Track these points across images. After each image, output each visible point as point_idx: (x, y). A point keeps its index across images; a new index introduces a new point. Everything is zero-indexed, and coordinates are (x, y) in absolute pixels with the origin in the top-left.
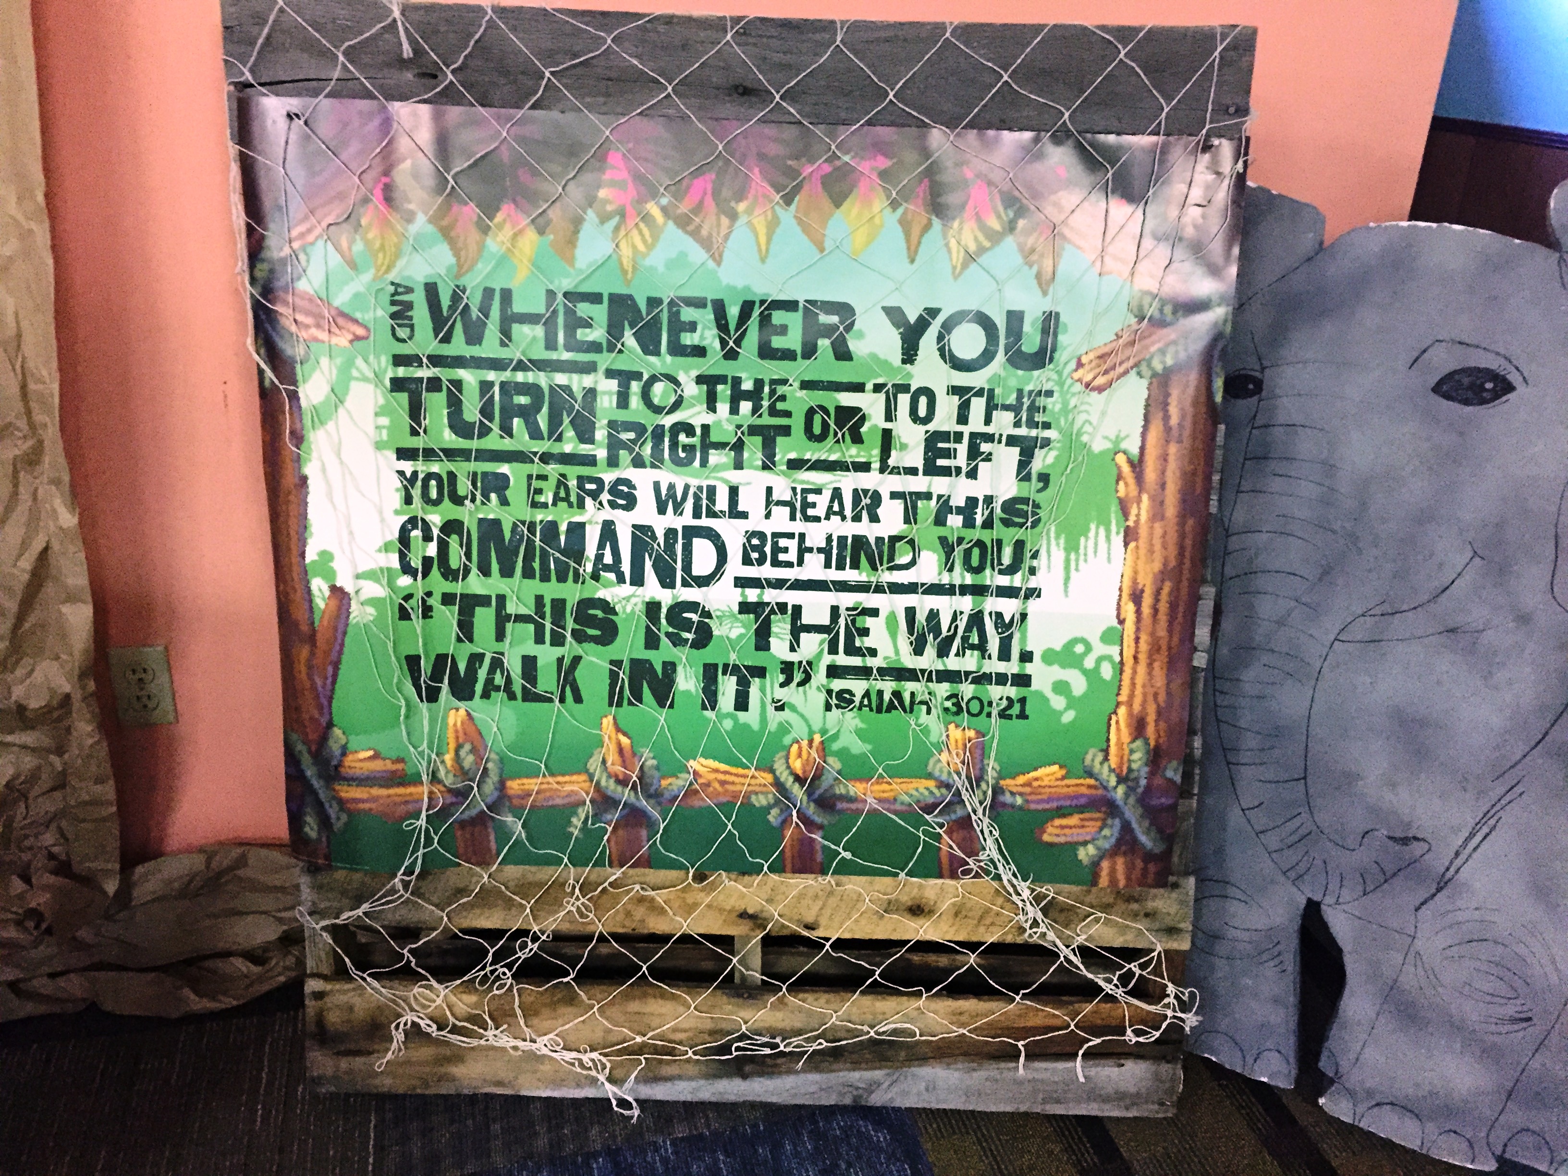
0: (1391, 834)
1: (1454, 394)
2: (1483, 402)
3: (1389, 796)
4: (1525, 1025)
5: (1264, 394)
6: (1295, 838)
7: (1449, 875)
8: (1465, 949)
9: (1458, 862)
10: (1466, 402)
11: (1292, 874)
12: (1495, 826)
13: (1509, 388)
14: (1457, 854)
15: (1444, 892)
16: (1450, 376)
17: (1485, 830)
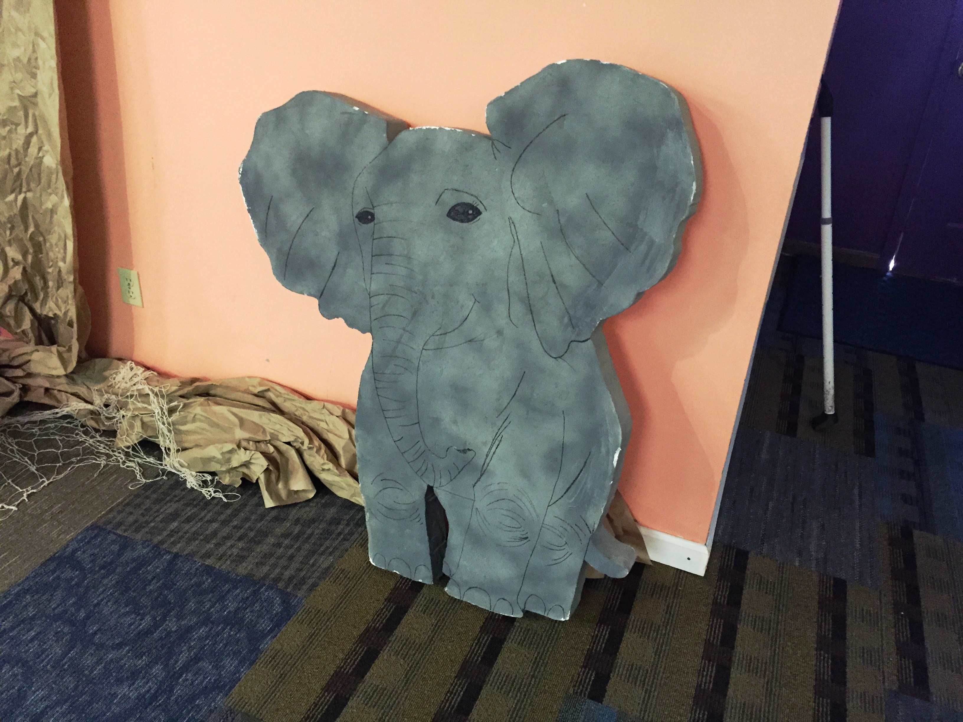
0: (459, 449)
1: (456, 217)
2: (469, 221)
3: (454, 428)
4: (526, 541)
5: (376, 221)
6: (418, 454)
7: (484, 468)
8: (495, 505)
9: (488, 460)
10: (462, 221)
11: (420, 473)
12: (501, 440)
13: (479, 213)
14: (487, 456)
15: (484, 475)
16: (453, 208)
17: (497, 443)
